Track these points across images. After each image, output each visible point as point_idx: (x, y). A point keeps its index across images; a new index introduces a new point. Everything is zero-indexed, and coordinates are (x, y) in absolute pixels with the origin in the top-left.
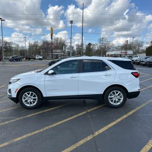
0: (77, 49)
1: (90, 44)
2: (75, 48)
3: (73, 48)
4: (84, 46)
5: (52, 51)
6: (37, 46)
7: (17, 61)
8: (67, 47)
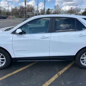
0: (41, 12)
1: (49, 9)
2: (40, 11)
3: (39, 11)
4: (46, 10)
5: (26, 13)
6: (16, 10)
7: (4, 19)
8: (35, 11)
